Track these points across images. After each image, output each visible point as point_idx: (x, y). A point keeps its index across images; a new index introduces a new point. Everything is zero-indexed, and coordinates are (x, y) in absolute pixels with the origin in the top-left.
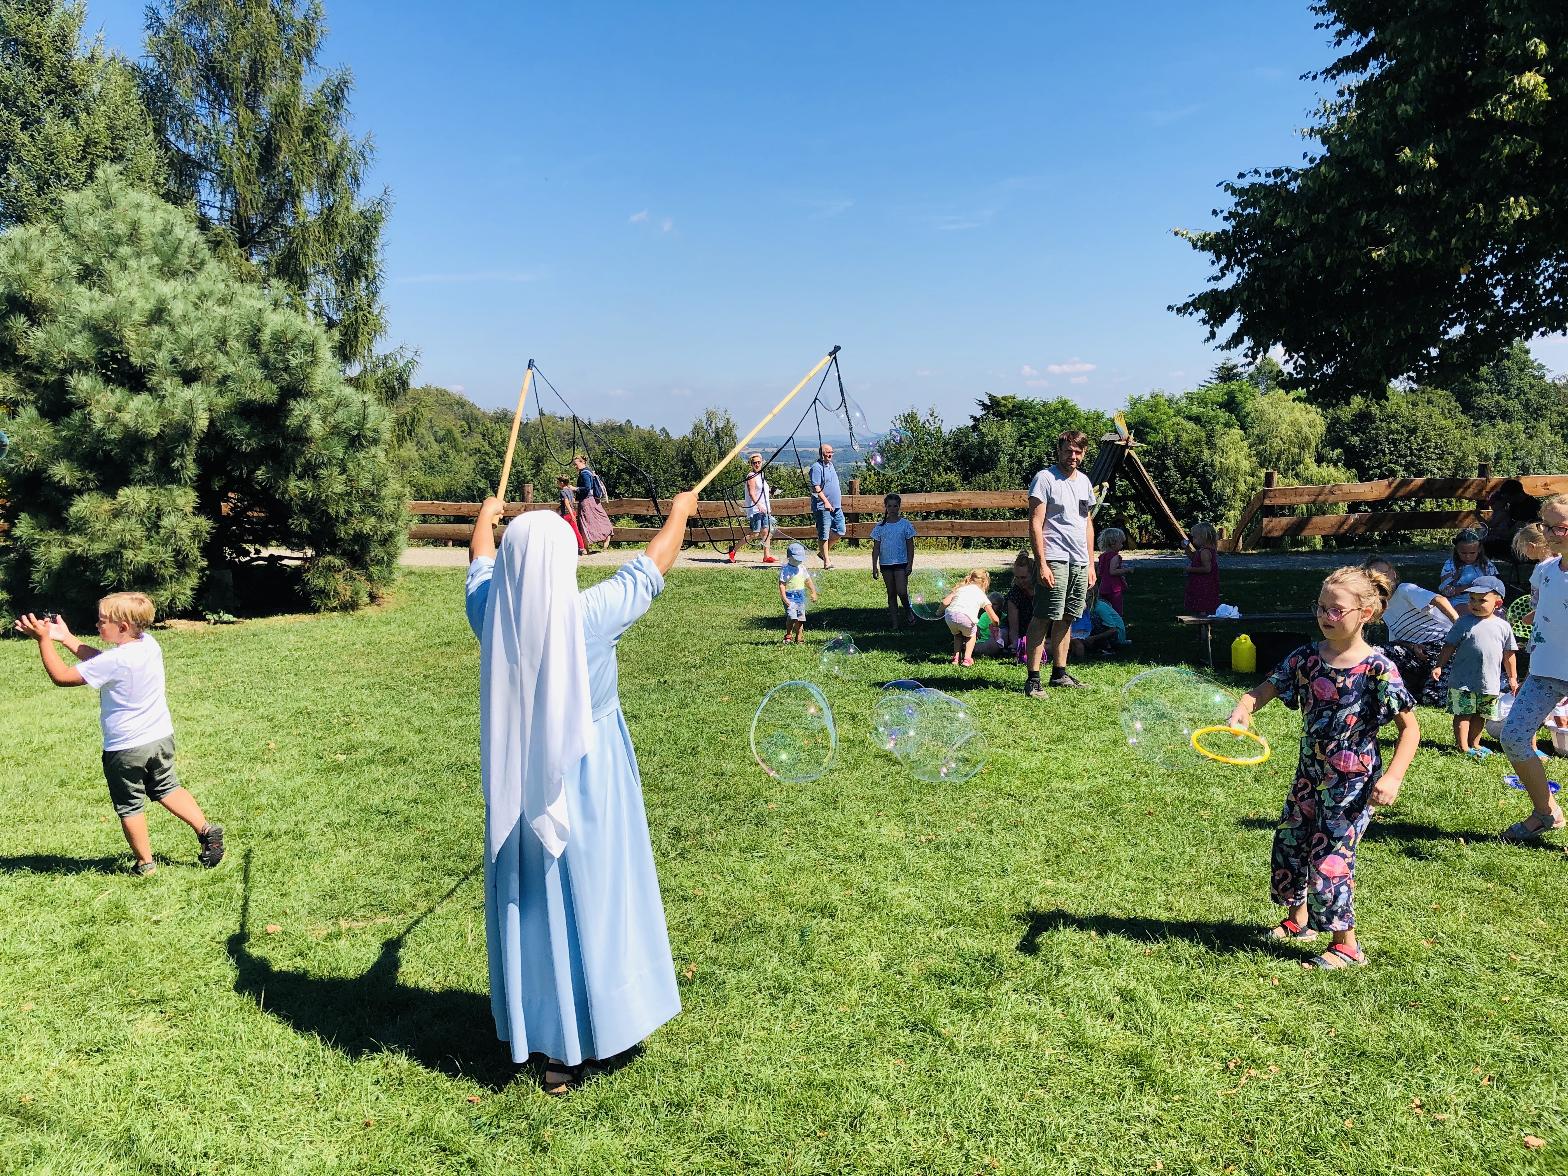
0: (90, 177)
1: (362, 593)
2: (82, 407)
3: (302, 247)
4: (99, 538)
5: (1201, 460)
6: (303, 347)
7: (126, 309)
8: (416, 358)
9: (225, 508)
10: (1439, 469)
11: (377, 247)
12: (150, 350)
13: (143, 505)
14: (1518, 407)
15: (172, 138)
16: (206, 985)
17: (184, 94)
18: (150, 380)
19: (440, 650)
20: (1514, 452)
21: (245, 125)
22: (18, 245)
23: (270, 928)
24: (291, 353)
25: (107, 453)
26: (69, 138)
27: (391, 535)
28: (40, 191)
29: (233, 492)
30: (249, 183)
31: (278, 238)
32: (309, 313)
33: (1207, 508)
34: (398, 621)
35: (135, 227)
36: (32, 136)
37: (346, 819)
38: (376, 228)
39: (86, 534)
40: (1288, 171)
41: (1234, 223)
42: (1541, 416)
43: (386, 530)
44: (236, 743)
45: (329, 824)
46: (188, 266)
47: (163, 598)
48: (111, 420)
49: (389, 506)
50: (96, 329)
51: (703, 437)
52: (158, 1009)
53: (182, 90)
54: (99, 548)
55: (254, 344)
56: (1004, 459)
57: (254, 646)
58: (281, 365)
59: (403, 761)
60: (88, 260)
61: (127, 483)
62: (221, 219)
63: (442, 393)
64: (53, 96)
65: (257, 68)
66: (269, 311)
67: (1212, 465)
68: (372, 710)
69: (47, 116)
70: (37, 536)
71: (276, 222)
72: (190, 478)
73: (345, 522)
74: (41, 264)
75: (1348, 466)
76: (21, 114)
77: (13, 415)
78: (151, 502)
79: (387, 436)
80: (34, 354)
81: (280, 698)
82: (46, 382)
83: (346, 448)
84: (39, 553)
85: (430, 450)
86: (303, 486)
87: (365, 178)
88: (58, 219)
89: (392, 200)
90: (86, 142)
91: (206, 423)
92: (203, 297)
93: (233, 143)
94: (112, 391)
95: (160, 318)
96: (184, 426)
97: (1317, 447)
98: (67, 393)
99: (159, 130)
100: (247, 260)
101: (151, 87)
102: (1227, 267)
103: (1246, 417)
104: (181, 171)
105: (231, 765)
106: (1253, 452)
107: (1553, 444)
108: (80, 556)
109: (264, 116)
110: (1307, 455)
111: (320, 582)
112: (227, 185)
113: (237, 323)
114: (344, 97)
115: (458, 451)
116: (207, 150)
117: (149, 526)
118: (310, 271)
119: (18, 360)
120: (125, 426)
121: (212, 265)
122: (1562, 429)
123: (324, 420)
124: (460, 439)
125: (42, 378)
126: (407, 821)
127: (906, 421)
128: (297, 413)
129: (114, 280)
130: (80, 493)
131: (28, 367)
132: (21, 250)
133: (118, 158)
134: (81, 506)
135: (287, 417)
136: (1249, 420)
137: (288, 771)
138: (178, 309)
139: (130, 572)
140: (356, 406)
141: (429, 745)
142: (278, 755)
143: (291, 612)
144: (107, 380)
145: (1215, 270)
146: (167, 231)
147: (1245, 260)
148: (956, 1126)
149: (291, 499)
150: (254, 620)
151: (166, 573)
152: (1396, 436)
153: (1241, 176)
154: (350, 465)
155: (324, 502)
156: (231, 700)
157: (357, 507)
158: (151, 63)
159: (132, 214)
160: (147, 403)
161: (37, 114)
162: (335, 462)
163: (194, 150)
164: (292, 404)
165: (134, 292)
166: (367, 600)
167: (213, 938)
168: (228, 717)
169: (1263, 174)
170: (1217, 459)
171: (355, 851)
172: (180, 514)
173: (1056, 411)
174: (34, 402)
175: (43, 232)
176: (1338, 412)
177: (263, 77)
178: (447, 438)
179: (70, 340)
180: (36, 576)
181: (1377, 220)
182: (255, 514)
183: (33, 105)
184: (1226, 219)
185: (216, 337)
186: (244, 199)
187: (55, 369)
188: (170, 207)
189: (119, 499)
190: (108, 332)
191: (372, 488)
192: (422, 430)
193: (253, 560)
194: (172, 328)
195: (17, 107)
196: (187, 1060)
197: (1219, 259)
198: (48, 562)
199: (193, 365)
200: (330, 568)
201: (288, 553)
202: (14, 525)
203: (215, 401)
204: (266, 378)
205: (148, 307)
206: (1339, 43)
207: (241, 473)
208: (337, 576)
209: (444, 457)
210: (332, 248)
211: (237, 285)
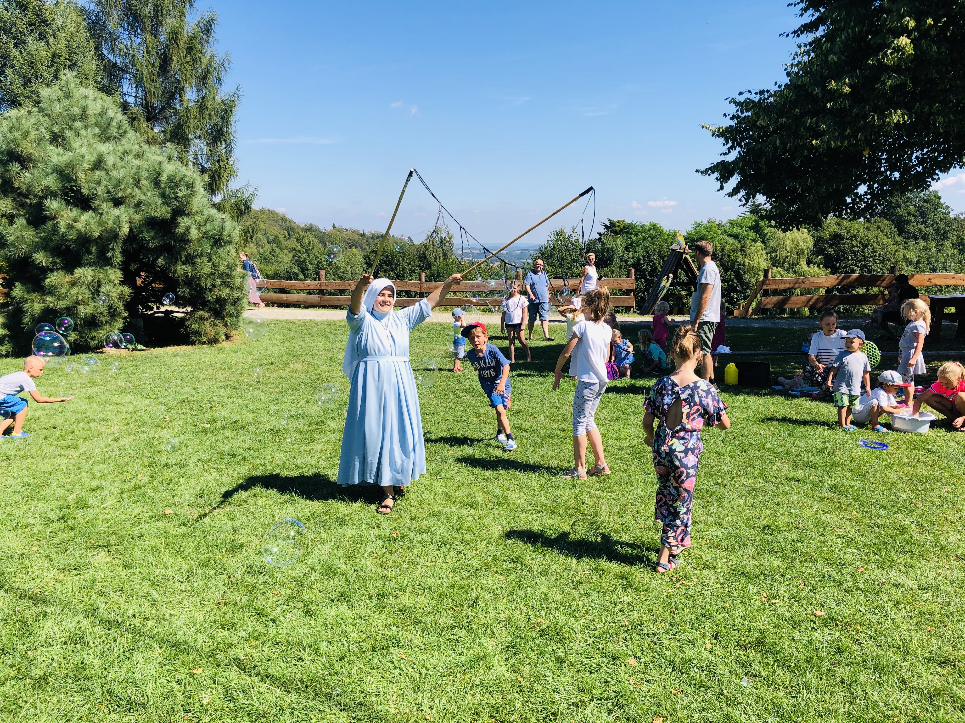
0: (56, 77)
1: (221, 333)
2: (53, 219)
3: (186, 122)
4: (64, 298)
5: (737, 262)
6: (186, 185)
7: (79, 160)
8: (256, 192)
9: (139, 281)
10: (881, 269)
11: (232, 123)
12: (93, 185)
13: (90, 278)
14: (933, 232)
15: (106, 53)
16: (133, 538)
17: (112, 25)
18: (94, 203)
19: (267, 367)
20: (928, 259)
21: (151, 45)
22: (14, 120)
23: (167, 512)
24: (179, 188)
25: (68, 247)
26: (43, 53)
27: (238, 299)
28: (25, 85)
29: (143, 271)
30: (153, 81)
31: (171, 116)
32: (190, 163)
33: (739, 291)
34: (242, 350)
35: (84, 110)
36: (20, 52)
37: (209, 457)
38: (231, 111)
39: (55, 296)
40: (768, 91)
41: (736, 121)
42: (947, 237)
43: (235, 296)
44: (146, 418)
45: (199, 460)
46: (117, 134)
47: (101, 335)
48: (70, 227)
49: (237, 281)
50: (61, 172)
51: (433, 243)
52: (106, 550)
53: (112, 24)
54: (64, 304)
55: (156, 183)
56: (616, 259)
57: (156, 364)
58: (173, 196)
59: (243, 428)
60: (56, 129)
61: (80, 265)
62: (136, 103)
63: (272, 213)
64: (33, 27)
65: (158, 9)
66: (165, 163)
67: (744, 265)
68: (226, 400)
69: (30, 39)
70: (26, 297)
71: (170, 107)
72: (118, 263)
73: (211, 291)
74: (28, 132)
75: (826, 267)
76: (14, 38)
77: (11, 223)
78: (94, 277)
79: (237, 239)
80: (24, 187)
81: (172, 393)
82: (31, 204)
83: (212, 246)
84: (27, 306)
85: (264, 248)
86: (185, 269)
87: (225, 80)
88: (37, 103)
89: (242, 94)
90: (53, 55)
91: (128, 230)
92: (125, 153)
93: (143, 56)
94: (71, 210)
95: (99, 166)
96: (115, 232)
97: (808, 255)
98: (44, 210)
99: (97, 48)
100: (152, 129)
101: (93, 21)
102: (732, 147)
103: (765, 235)
104: (111, 73)
105: (143, 429)
106: (769, 257)
107: (953, 255)
108: (52, 309)
109: (162, 40)
110: (801, 259)
111: (196, 327)
112: (139, 82)
113: (146, 170)
114: (212, 29)
115: (282, 249)
116: (127, 61)
117: (93, 291)
118: (191, 136)
119: (14, 190)
120: (79, 231)
121: (131, 134)
122: (959, 246)
123: (198, 229)
124: (283, 242)
125: (28, 201)
126: (244, 459)
127: (558, 235)
128: (182, 225)
129: (72, 142)
130: (52, 271)
131: (20, 194)
132: (16, 124)
133: (72, 66)
134: (52, 279)
135: (176, 227)
136: (767, 237)
137: (177, 433)
138: (110, 160)
139: (82, 319)
140: (218, 222)
141: (258, 420)
142: (171, 424)
143: (178, 345)
144: (68, 203)
145: (725, 149)
146: (103, 113)
147: (743, 144)
148: (525, 606)
149: (179, 277)
150: (156, 349)
151: (104, 319)
152: (856, 249)
153: (741, 94)
154: (214, 257)
155: (198, 278)
156: (143, 393)
157: (218, 282)
158: (92, 6)
159: (82, 102)
160: (92, 217)
161: (24, 38)
162: (205, 254)
163: (119, 61)
164: (180, 219)
165: (84, 150)
166: (223, 337)
167: (135, 517)
168: (140, 403)
169: (753, 93)
170: (747, 261)
171: (214, 474)
172: (112, 284)
173: (649, 230)
174: (24, 216)
175: (29, 112)
176: (821, 234)
177: (162, 16)
178: (275, 240)
179: (45, 178)
180: (25, 321)
181: (816, 123)
182: (157, 286)
183: (21, 33)
184: (731, 119)
185: (134, 178)
186: (150, 91)
187: (36, 196)
188: (105, 97)
189: (75, 275)
190: (68, 174)
191: (227, 271)
192: (259, 236)
193: (156, 313)
194: (107, 172)
195: (12, 34)
196: (123, 574)
197: (727, 142)
198: (32, 312)
199: (120, 195)
200: (202, 318)
201: (177, 309)
202: (12, 290)
203: (133, 216)
204: (164, 204)
205: (93, 159)
206: (802, 15)
207: (149, 260)
208: (206, 323)
209: (272, 252)
210: (205, 123)
211: (146, 146)
